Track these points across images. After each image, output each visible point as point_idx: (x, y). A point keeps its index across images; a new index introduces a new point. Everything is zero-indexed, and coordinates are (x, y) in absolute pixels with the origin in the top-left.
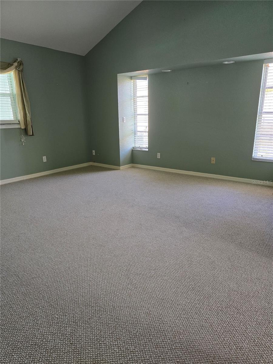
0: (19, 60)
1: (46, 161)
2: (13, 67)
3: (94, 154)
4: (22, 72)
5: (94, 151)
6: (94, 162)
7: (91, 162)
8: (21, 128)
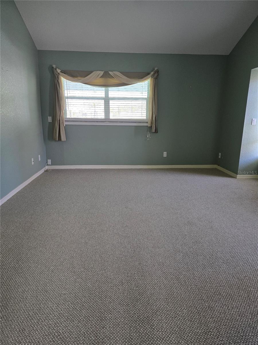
0: (156, 69)
1: (166, 156)
2: (149, 76)
3: (220, 157)
4: (156, 79)
5: (220, 154)
6: (219, 165)
7: (216, 165)
8: (148, 126)
